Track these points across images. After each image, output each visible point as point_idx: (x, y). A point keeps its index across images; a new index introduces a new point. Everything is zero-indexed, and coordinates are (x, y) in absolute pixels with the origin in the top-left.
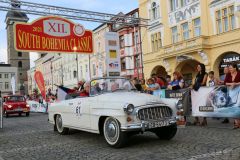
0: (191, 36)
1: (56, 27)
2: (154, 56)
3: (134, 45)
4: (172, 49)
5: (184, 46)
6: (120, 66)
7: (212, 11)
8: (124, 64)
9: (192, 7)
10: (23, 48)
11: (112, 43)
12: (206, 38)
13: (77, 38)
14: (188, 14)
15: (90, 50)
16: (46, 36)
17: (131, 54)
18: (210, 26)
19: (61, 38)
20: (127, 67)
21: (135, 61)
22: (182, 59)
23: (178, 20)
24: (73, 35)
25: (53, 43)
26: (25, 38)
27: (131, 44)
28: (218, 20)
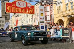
1: (21, 4)
2: (58, 15)
3: (50, 11)
5: (71, 11)
6: (44, 19)
8: (46, 18)
10: (8, 12)
11: (42, 10)
13: (29, 8)
15: (33, 13)
16: (17, 7)
20: (47, 19)
21: (50, 17)
24: (27, 7)
25: (19, 10)
26: (9, 8)
27: (49, 10)
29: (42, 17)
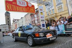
0: (52, 14)
4: (48, 17)
7: (57, 7)
9: (52, 7)
12: (56, 14)
14: (51, 9)
16: (18, 6)
17: (37, 19)
18: (57, 11)
19: (24, 7)
21: (38, 21)
22: (50, 20)
23: (48, 10)
28: (58, 9)
29: (42, 16)
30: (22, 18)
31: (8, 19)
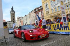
23: (53, 7)
27: (41, 14)
30: (26, 15)
31: (13, 16)
